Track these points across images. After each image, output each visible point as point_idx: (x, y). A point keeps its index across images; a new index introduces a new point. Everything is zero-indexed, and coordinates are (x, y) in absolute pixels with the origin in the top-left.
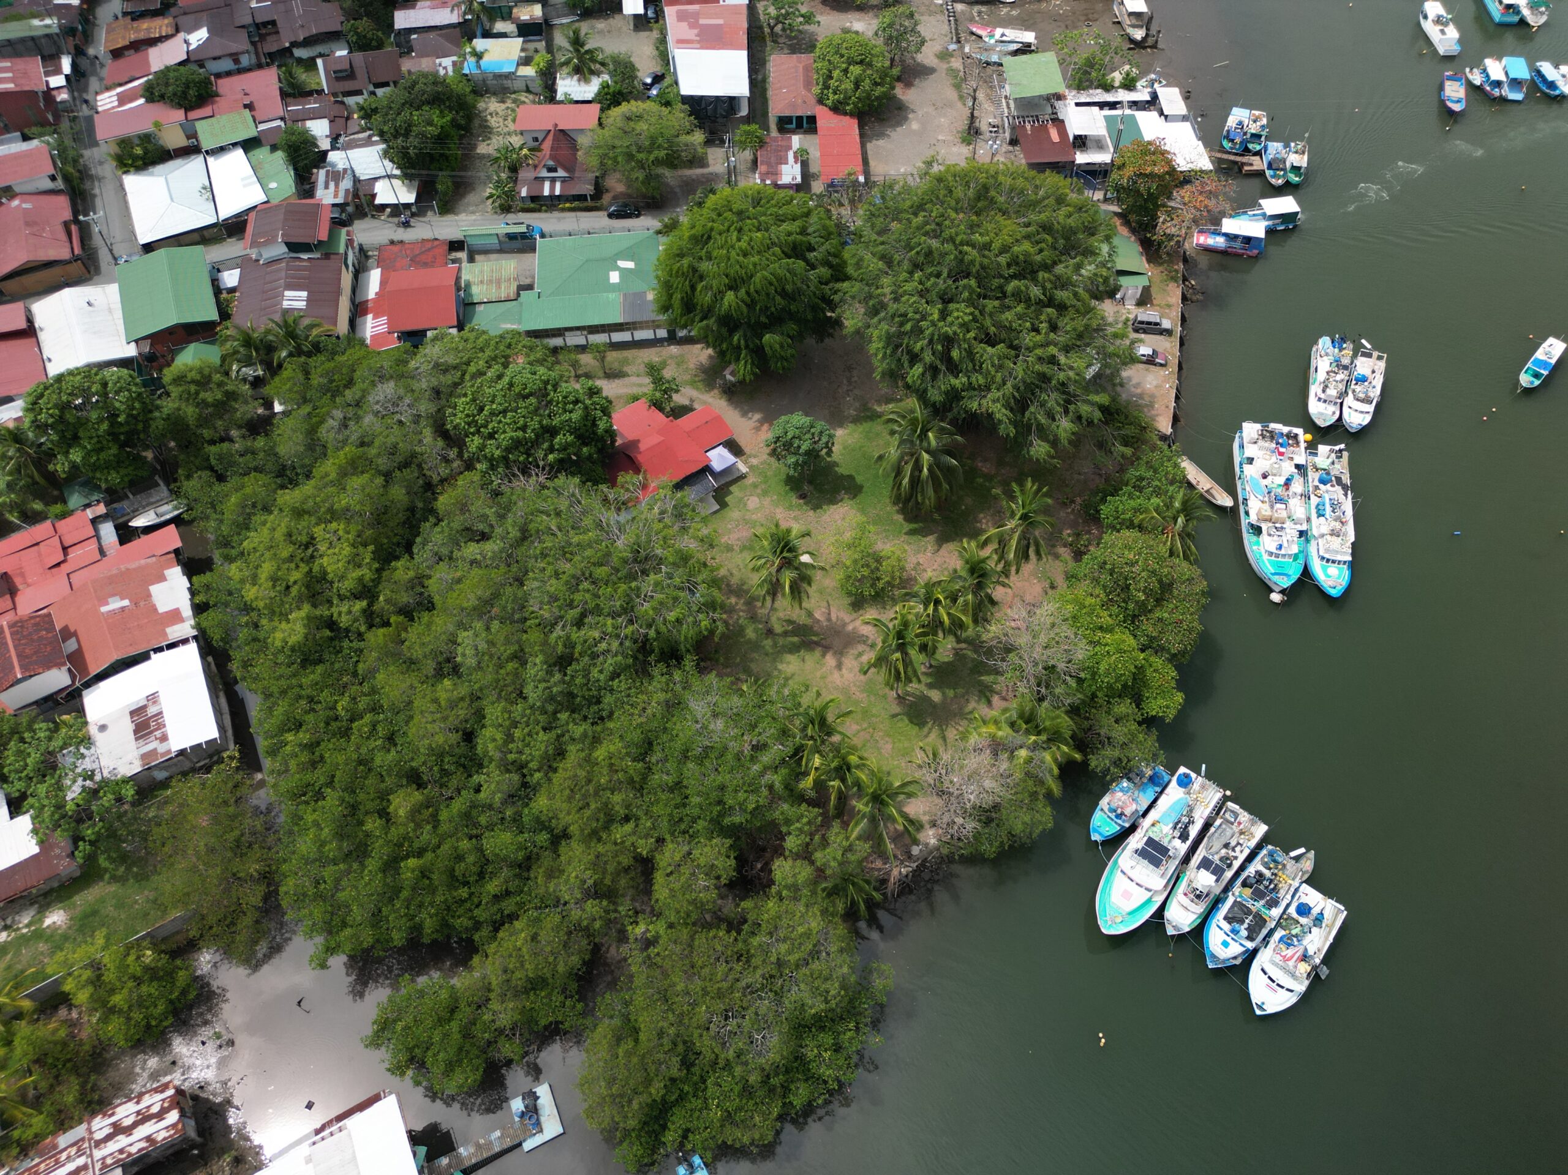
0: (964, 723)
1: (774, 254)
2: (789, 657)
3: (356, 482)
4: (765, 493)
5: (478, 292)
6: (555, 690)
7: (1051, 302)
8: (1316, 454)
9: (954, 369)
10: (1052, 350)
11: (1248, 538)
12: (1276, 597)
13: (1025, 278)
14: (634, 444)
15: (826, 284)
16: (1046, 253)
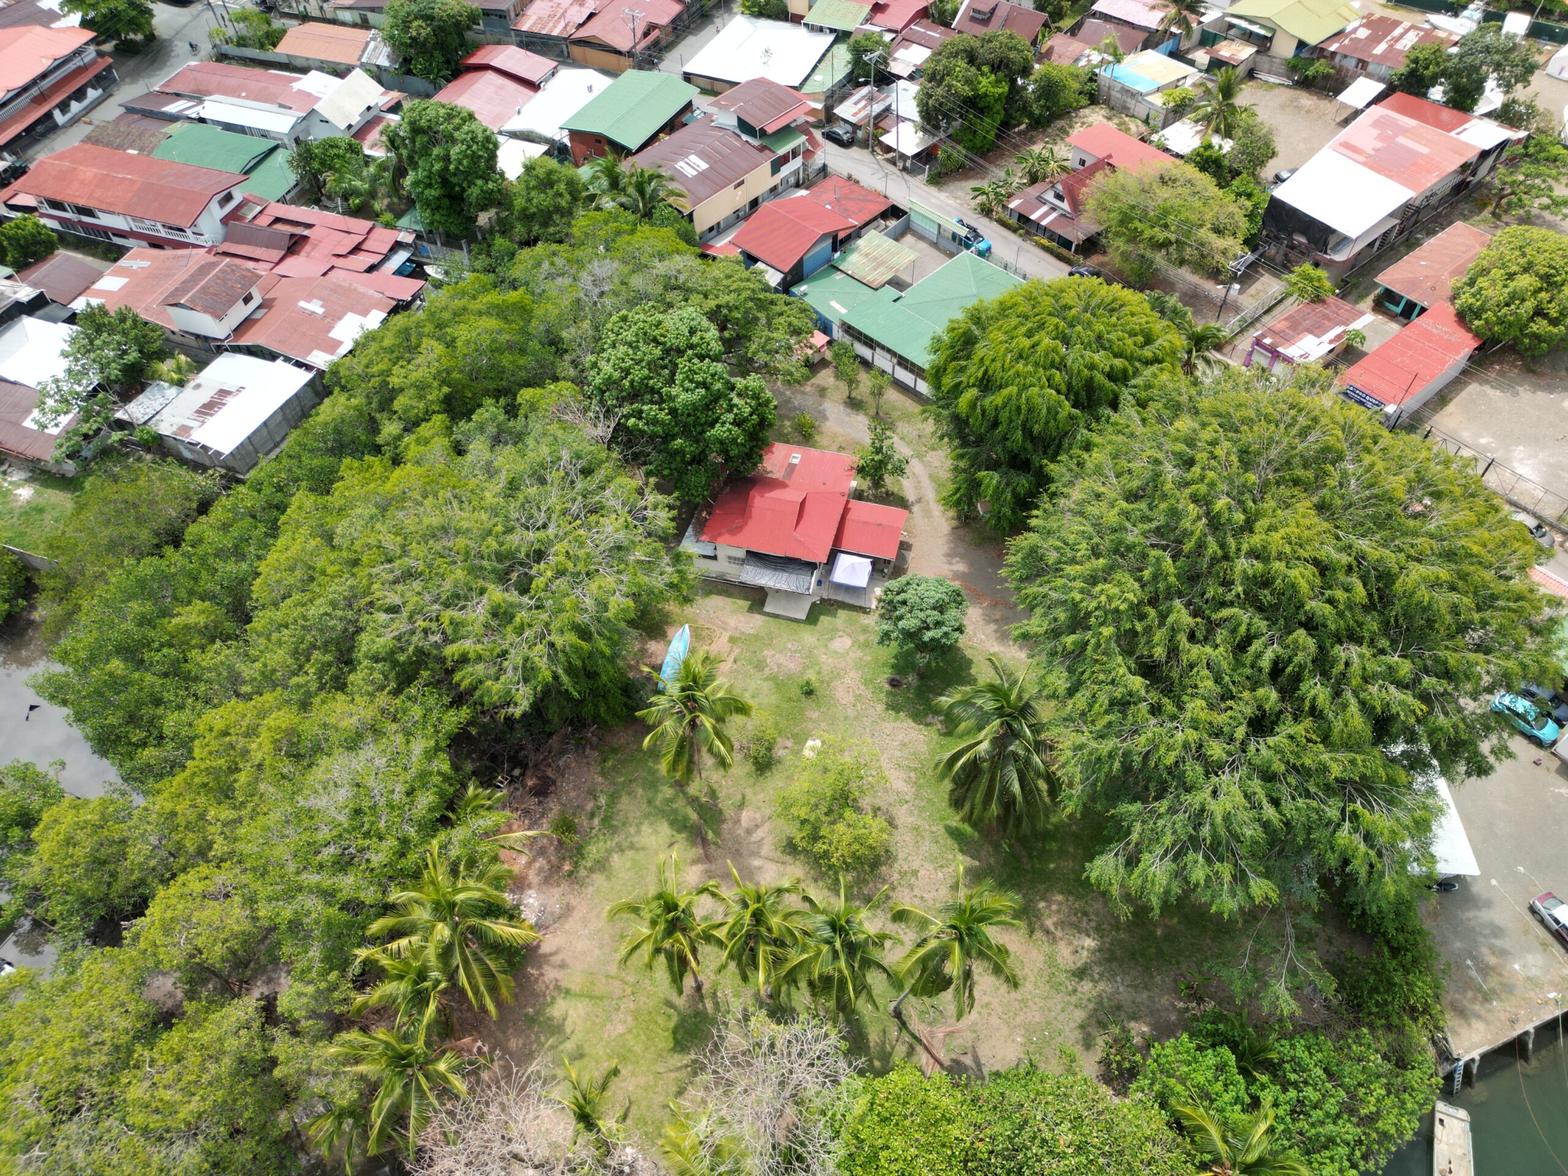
4: (865, 645)
5: (853, 261)
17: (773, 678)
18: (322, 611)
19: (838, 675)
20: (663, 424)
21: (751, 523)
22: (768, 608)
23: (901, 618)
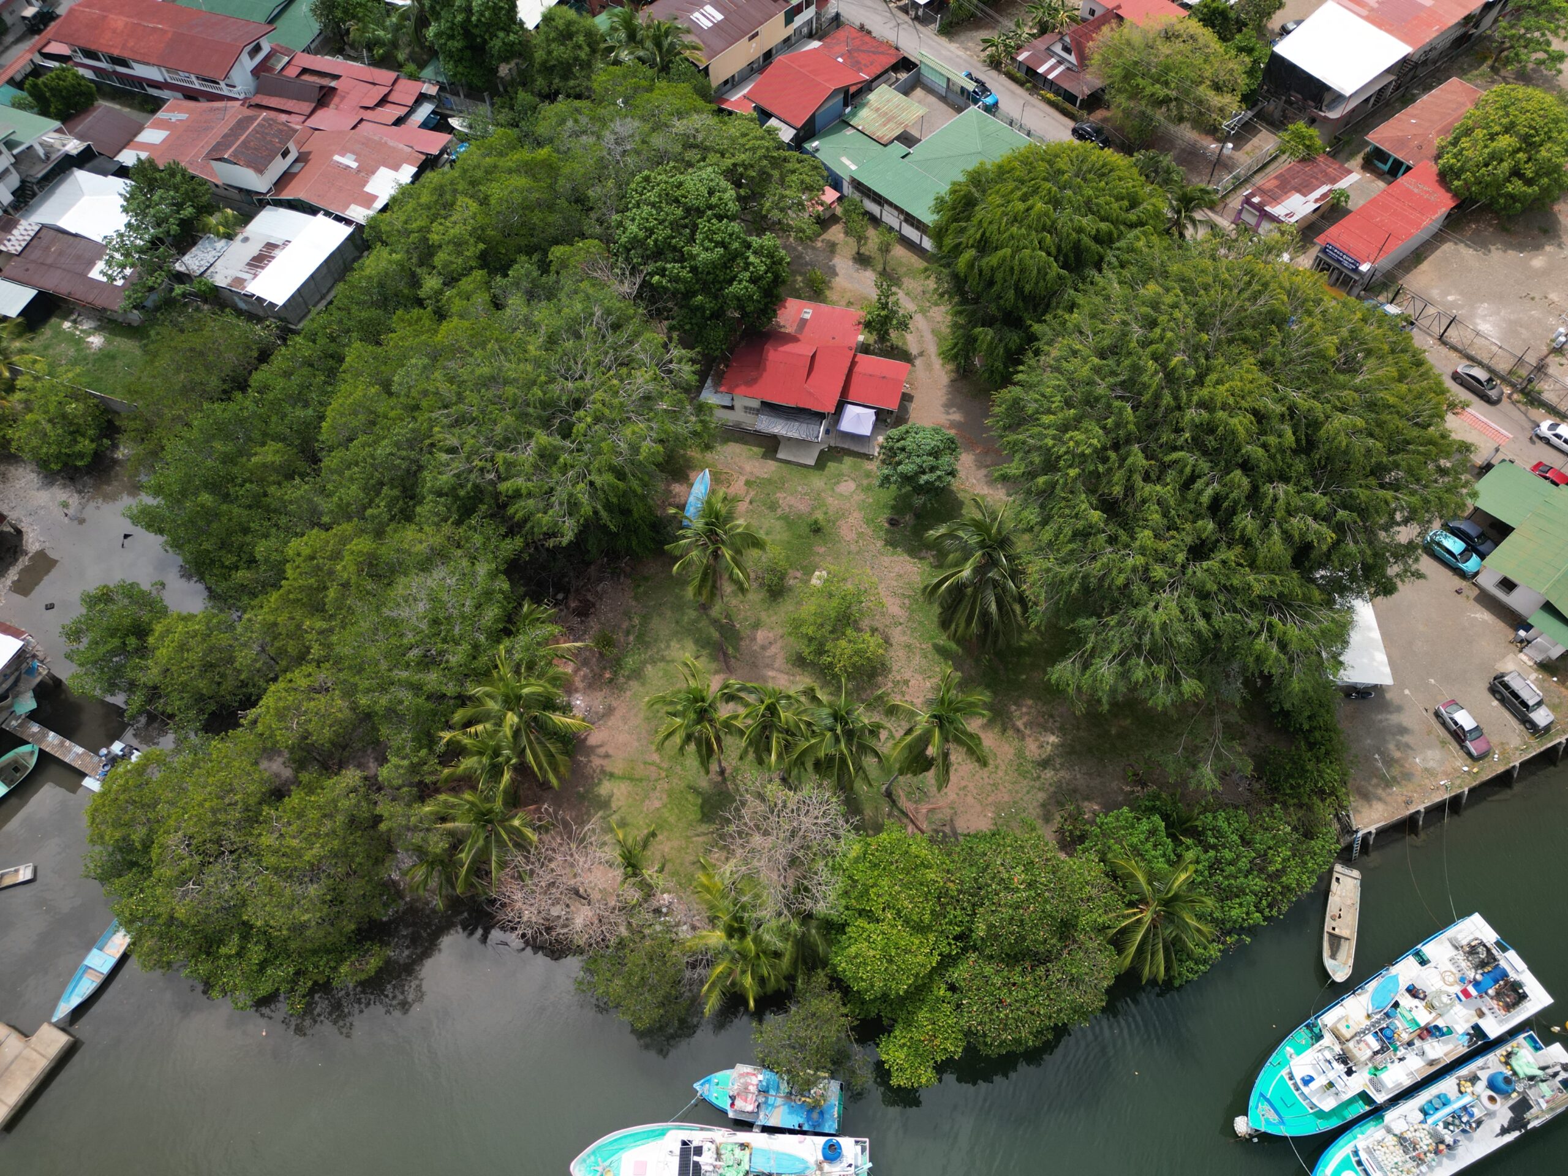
2: (690, 644)
4: (867, 489)
5: (864, 117)
8: (1534, 1044)
11: (1299, 1035)
12: (1241, 1125)
17: (785, 518)
18: (388, 450)
19: (842, 514)
20: (684, 281)
21: (765, 375)
22: (781, 455)
23: (899, 463)
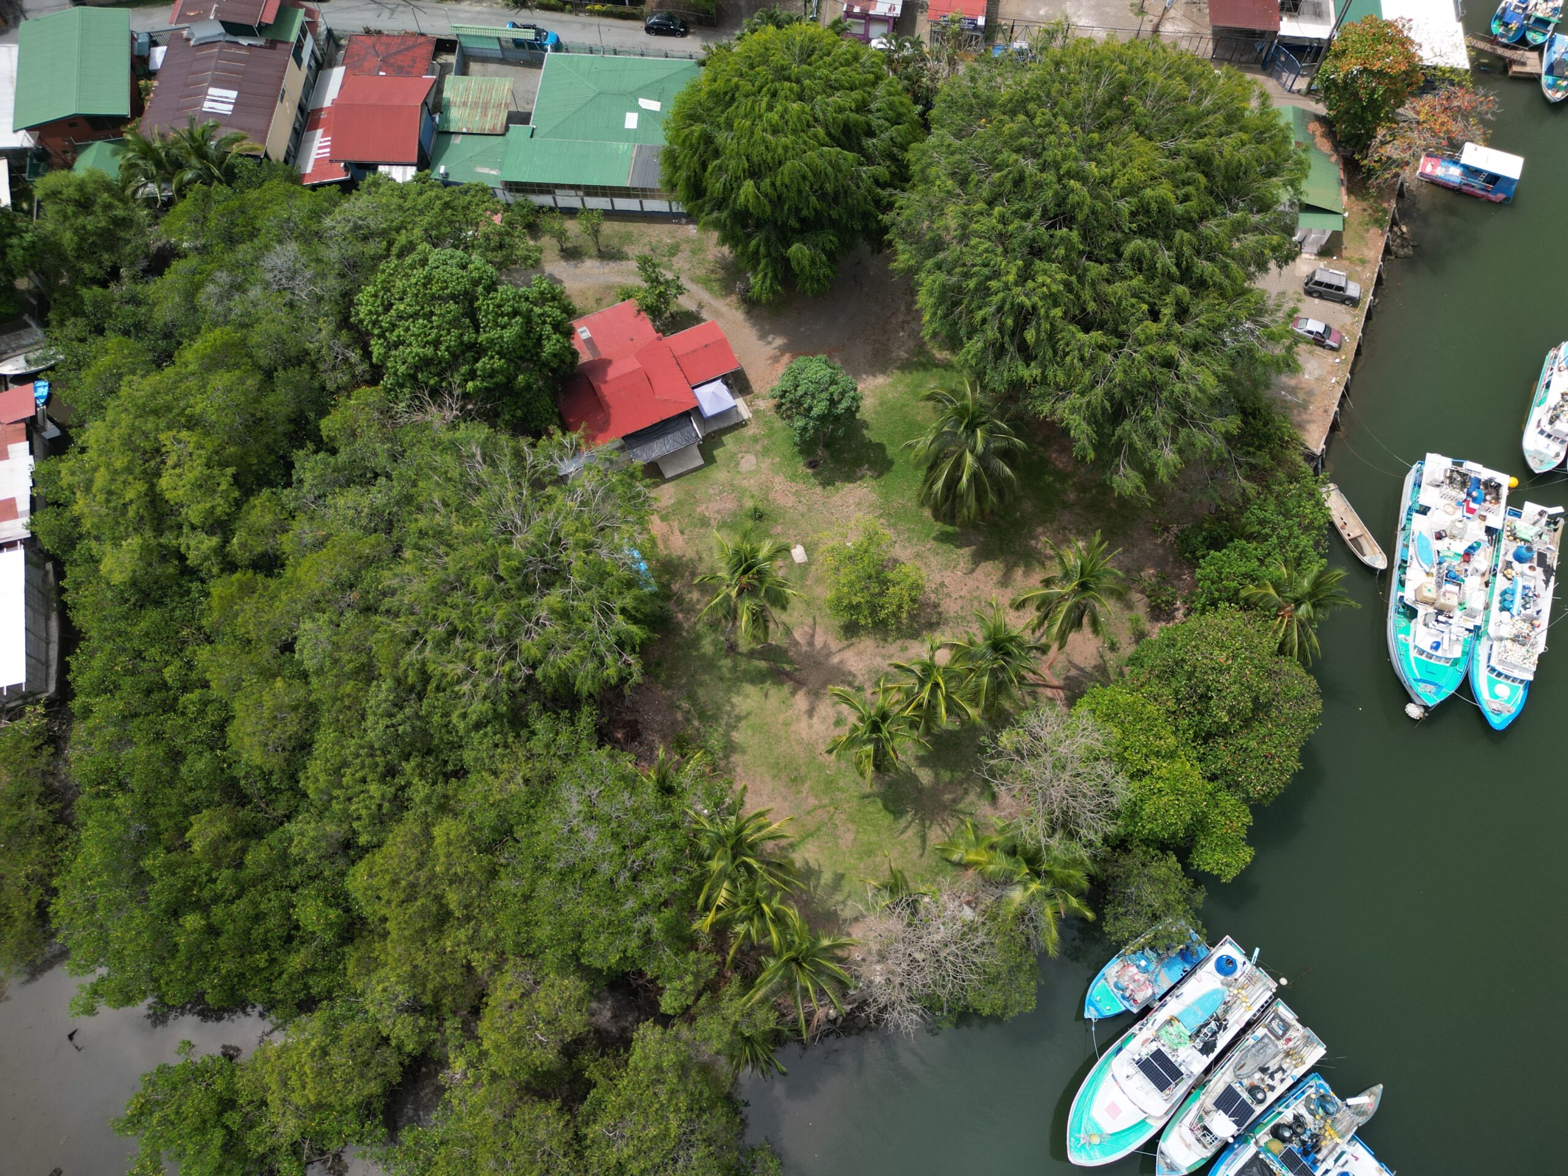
0: (953, 822)
1: (815, 136)
2: (749, 688)
3: (221, 380)
4: (766, 452)
5: (458, 117)
6: (401, 729)
7: (1186, 275)
8: (1519, 515)
9: (1027, 354)
10: (1172, 349)
11: (1394, 620)
12: (1413, 711)
13: (1154, 236)
14: (601, 365)
15: (884, 186)
16: (1192, 204)
17: (723, 525)
19: (766, 488)
21: (612, 411)
22: (668, 474)
